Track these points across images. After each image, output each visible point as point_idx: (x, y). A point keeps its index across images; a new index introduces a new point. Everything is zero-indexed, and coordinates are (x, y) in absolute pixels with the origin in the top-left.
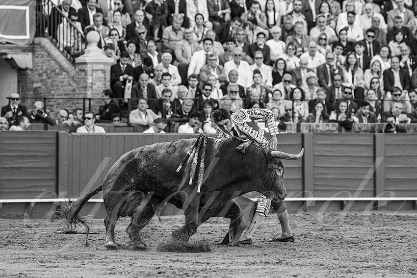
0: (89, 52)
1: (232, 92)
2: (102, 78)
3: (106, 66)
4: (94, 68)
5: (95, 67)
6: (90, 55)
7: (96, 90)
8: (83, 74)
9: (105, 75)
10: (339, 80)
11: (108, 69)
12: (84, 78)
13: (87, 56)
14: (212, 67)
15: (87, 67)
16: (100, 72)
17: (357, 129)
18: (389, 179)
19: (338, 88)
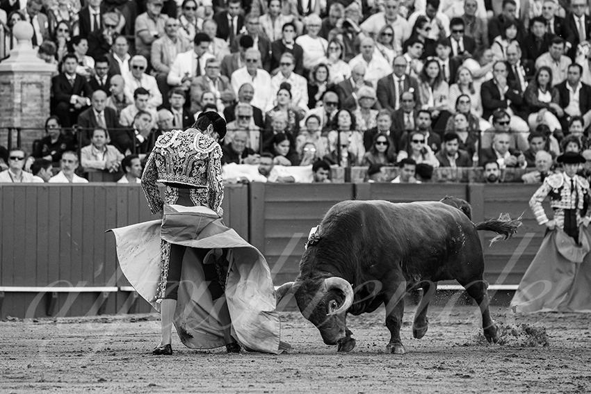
0: (16, 54)
1: (241, 117)
2: (37, 95)
3: (44, 77)
4: (24, 80)
5: (26, 78)
6: (18, 59)
7: (28, 115)
8: (7, 89)
9: (42, 91)
10: (410, 101)
11: (47, 81)
12: (9, 96)
13: (14, 62)
14: (211, 78)
15: (13, 79)
16: (34, 86)
17: (440, 177)
18: (491, 256)
19: (408, 113)
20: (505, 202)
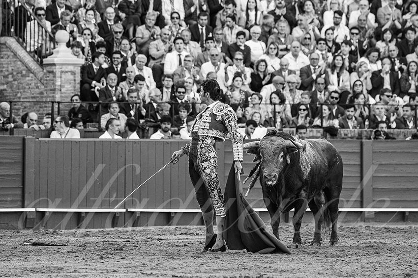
0: (58, 52)
2: (72, 80)
3: (76, 68)
4: (63, 70)
5: (64, 68)
6: (59, 55)
7: (65, 93)
8: (51, 75)
9: (75, 77)
10: (322, 84)
11: (78, 70)
12: (53, 80)
13: (56, 57)
14: (186, 68)
15: (55, 69)
16: (69, 73)
17: (343, 135)
18: (377, 189)
19: (321, 92)
20: (387, 152)
